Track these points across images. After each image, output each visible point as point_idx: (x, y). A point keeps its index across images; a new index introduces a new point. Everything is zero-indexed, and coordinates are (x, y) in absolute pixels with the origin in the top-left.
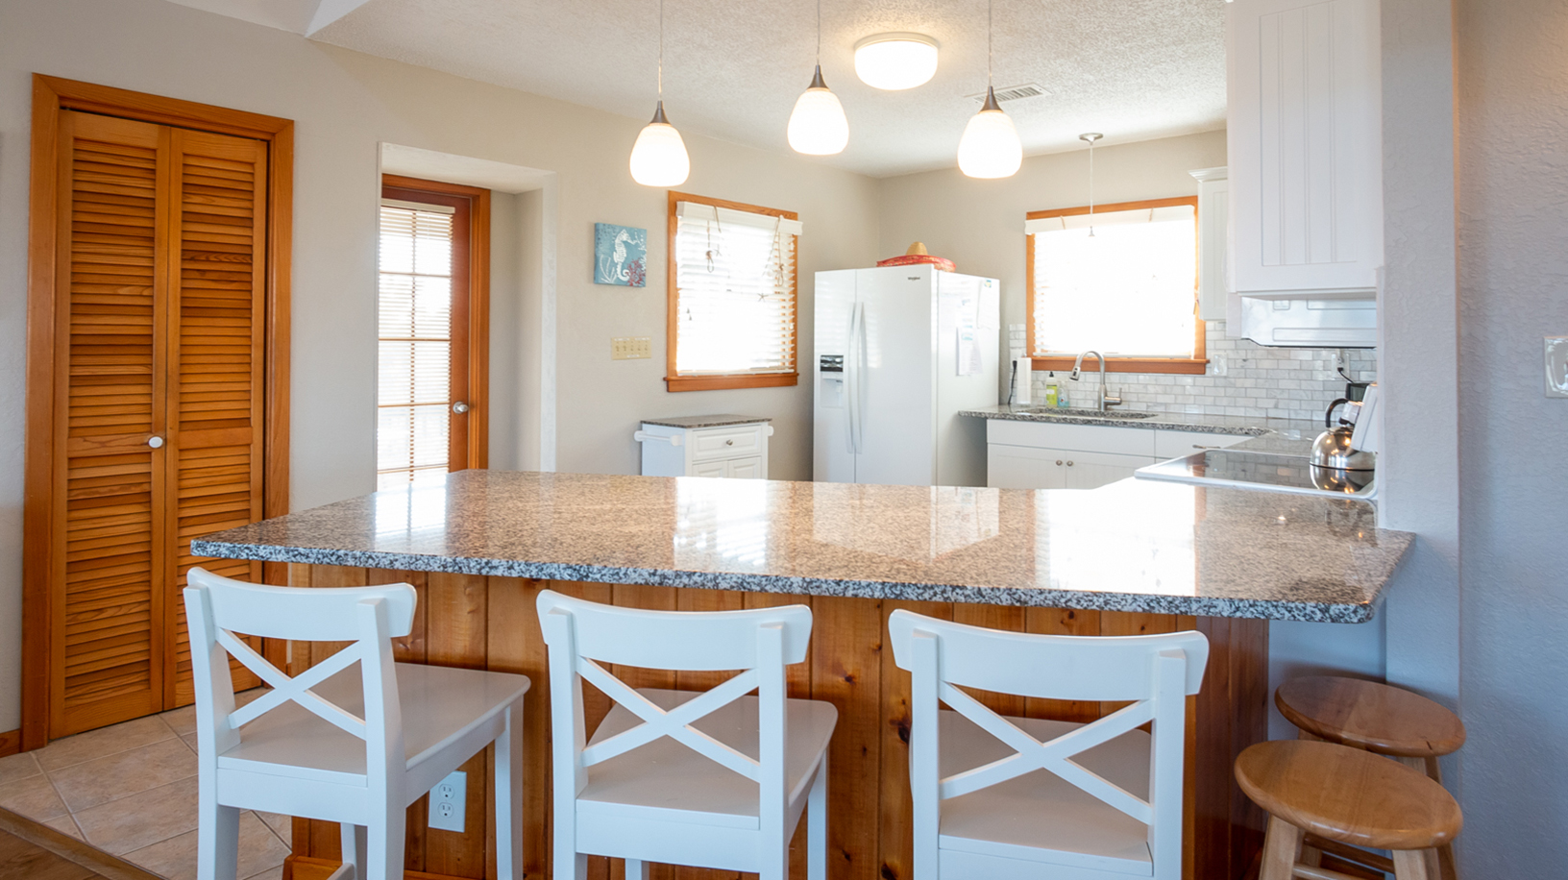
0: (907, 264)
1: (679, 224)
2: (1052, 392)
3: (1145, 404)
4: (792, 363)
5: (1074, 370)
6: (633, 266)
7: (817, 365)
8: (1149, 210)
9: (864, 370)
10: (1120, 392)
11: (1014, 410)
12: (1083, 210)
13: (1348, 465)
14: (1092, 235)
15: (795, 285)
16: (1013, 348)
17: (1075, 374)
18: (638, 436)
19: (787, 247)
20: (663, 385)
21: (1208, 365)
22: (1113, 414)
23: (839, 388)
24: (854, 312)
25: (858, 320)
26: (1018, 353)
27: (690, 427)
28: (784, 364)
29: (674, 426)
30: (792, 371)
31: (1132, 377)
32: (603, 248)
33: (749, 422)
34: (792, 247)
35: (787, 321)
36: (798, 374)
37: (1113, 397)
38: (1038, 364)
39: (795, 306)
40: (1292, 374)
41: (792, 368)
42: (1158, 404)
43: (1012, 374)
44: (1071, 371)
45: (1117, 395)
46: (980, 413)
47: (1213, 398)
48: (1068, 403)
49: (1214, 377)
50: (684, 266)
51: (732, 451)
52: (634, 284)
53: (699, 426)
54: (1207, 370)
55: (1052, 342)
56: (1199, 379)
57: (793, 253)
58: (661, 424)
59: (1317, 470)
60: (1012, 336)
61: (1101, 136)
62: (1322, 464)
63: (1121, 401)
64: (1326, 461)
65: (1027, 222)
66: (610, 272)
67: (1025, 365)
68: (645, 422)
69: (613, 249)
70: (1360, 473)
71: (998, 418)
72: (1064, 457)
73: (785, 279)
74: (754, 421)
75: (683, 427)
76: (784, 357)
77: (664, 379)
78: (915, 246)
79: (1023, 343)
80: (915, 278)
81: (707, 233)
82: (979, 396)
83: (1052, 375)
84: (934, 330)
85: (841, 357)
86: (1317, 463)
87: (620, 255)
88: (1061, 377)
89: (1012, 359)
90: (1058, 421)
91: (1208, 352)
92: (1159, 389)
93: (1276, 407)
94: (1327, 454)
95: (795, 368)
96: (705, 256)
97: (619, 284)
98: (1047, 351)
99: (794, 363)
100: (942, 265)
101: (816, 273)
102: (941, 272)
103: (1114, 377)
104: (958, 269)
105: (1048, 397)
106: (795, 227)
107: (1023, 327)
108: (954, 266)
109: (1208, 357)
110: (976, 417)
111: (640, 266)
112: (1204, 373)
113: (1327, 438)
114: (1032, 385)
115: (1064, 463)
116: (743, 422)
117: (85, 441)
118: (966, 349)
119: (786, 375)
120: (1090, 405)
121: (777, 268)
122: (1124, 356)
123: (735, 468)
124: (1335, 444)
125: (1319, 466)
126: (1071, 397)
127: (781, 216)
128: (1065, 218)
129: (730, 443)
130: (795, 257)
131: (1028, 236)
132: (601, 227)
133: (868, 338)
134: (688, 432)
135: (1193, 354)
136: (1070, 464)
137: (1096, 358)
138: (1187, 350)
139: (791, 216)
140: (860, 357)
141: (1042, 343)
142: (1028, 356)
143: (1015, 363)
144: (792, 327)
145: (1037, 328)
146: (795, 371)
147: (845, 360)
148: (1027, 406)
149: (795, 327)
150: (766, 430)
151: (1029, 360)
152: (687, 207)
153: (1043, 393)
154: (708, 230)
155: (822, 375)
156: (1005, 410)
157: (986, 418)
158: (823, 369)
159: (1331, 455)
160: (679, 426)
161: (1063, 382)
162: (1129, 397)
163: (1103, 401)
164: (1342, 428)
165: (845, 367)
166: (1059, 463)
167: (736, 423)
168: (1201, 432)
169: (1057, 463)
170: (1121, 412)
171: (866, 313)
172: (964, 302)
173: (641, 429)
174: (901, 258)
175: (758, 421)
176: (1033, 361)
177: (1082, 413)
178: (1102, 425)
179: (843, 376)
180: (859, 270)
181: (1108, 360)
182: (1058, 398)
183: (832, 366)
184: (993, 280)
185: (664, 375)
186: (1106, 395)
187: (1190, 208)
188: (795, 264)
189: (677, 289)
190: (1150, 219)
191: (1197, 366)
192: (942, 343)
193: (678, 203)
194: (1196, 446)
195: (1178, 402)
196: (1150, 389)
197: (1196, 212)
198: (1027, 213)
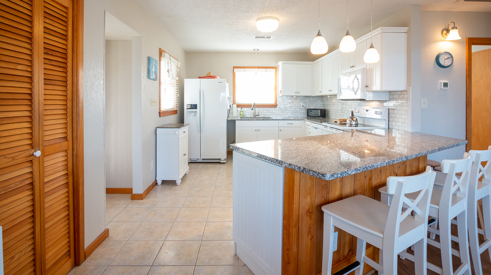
0: (212, 78)
1: (162, 60)
3: (263, 115)
4: (176, 107)
6: (155, 73)
7: (185, 108)
8: (266, 69)
10: (258, 112)
12: (254, 67)
14: (256, 74)
20: (159, 114)
22: (257, 118)
23: (193, 114)
24: (200, 92)
25: (202, 94)
26: (231, 103)
27: (180, 127)
30: (177, 109)
31: (260, 109)
32: (150, 66)
38: (238, 106)
40: (294, 107)
42: (266, 115)
44: (246, 107)
47: (278, 113)
49: (279, 108)
51: (184, 135)
52: (155, 80)
54: (277, 107)
55: (240, 100)
56: (275, 109)
60: (229, 99)
61: (258, 50)
63: (258, 115)
65: (234, 69)
66: (152, 75)
68: (157, 127)
69: (152, 67)
72: (257, 129)
77: (159, 112)
78: (209, 73)
79: (232, 101)
80: (221, 82)
81: (168, 64)
83: (242, 109)
85: (196, 105)
87: (154, 69)
88: (244, 109)
91: (277, 103)
92: (267, 111)
93: (291, 114)
96: (167, 72)
98: (237, 103)
99: (180, 107)
105: (242, 114)
106: (179, 64)
107: (232, 96)
109: (277, 104)
111: (157, 73)
113: (350, 119)
114: (237, 112)
117: (5, 158)
119: (176, 111)
122: (259, 104)
125: (349, 124)
126: (247, 114)
127: (177, 60)
128: (245, 69)
129: (184, 132)
131: (234, 72)
132: (150, 58)
134: (180, 129)
136: (259, 130)
138: (273, 102)
141: (237, 101)
143: (230, 106)
145: (236, 97)
147: (198, 106)
148: (235, 117)
152: (166, 54)
155: (187, 110)
157: (236, 120)
158: (187, 108)
161: (244, 111)
162: (261, 114)
163: (254, 115)
165: (198, 108)
166: (256, 130)
168: (289, 120)
170: (259, 117)
171: (204, 92)
176: (236, 105)
179: (197, 110)
180: (201, 79)
186: (255, 113)
187: (274, 69)
189: (161, 82)
191: (275, 106)
193: (162, 53)
194: (288, 124)
195: (271, 114)
196: (265, 111)
197: (276, 71)
198: (233, 67)
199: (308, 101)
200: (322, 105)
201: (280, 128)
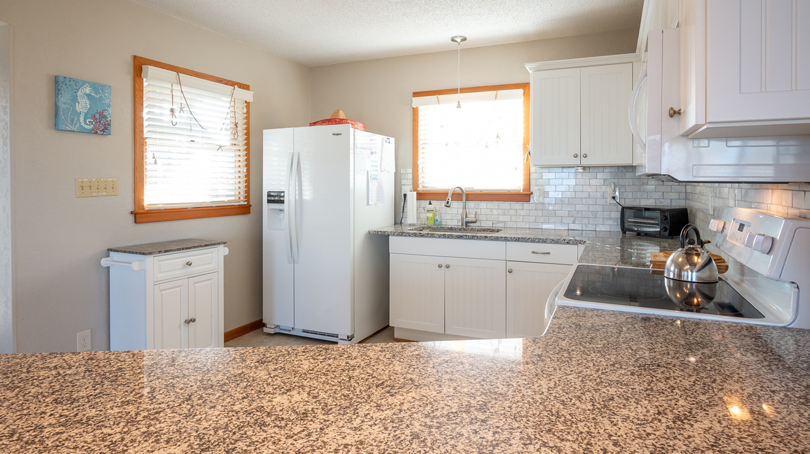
0: (331, 124)
1: (145, 84)
2: (430, 215)
3: (491, 222)
4: (246, 197)
5: (447, 200)
6: (97, 116)
7: (265, 198)
8: (495, 92)
9: (300, 202)
10: (476, 214)
11: (407, 229)
12: (454, 91)
13: (697, 278)
14: (459, 108)
15: (248, 139)
16: (403, 185)
17: (448, 203)
18: (104, 262)
19: (241, 110)
20: (132, 218)
21: (531, 196)
22: (471, 229)
23: (281, 216)
24: (292, 159)
25: (296, 165)
26: (407, 189)
27: (150, 253)
28: (239, 198)
29: (136, 253)
30: (246, 203)
31: (483, 205)
32: (64, 99)
33: (206, 245)
34: (245, 110)
35: (242, 167)
36: (251, 206)
37: (471, 217)
38: (421, 196)
39: (248, 155)
40: (584, 201)
41: (245, 201)
42: (499, 222)
43: (403, 203)
44: (445, 200)
45: (474, 216)
46: (384, 232)
47: (535, 217)
48: (441, 222)
49: (536, 204)
50: (148, 119)
51: (190, 270)
52: (99, 132)
53: (160, 252)
54: (531, 199)
55: (431, 180)
56: (526, 205)
57: (246, 115)
58: (125, 252)
59: (672, 282)
60: (402, 176)
61: (464, 39)
62: (676, 278)
63: (476, 220)
64: (680, 275)
65: (413, 98)
66: (72, 120)
67: (412, 197)
68: (111, 250)
69: (75, 99)
70: (707, 285)
71: (397, 235)
72: (444, 262)
73: (240, 134)
74: (211, 245)
75: (143, 254)
76: (239, 193)
77: (132, 213)
78: (337, 112)
79: (410, 182)
80: (338, 134)
81: (170, 93)
82: (381, 220)
83: (430, 204)
84: (352, 173)
85: (284, 192)
86: (671, 276)
87: (83, 105)
88: (437, 205)
89: (403, 193)
90: (440, 236)
91: (531, 187)
92: (500, 212)
94: (680, 268)
95: (248, 201)
96: (169, 113)
97: (82, 131)
98: (426, 187)
99: (247, 197)
100: (356, 126)
101: (264, 130)
102: (356, 130)
103: (471, 204)
104: (366, 129)
105: (428, 218)
106: (248, 96)
107: (410, 171)
108: (364, 127)
109: (531, 190)
110: (381, 234)
111: (105, 117)
112: (529, 201)
114: (417, 210)
115: (444, 266)
116: (201, 246)
118: (373, 186)
119: (241, 207)
120: (455, 223)
121: (233, 126)
122: (478, 190)
123: (194, 283)
124: (686, 262)
126: (443, 218)
127: (236, 86)
128: (440, 96)
129: (189, 264)
130: (248, 118)
131: (413, 108)
132: (61, 79)
133: (303, 179)
134: (149, 259)
135: (522, 188)
136: (448, 267)
137: (461, 192)
138: (516, 184)
139: (246, 87)
140: (297, 192)
141: (423, 182)
142: (414, 191)
143: (405, 196)
144: (245, 171)
145: (420, 171)
146: (249, 203)
147: (286, 195)
148: (414, 225)
149: (248, 170)
150: (223, 251)
151: (415, 193)
152: (151, 70)
153: (424, 216)
154: (172, 91)
155: (268, 205)
156: (399, 229)
157: (389, 235)
158: (269, 201)
159: (684, 271)
160: (140, 253)
161: (438, 208)
162: (483, 218)
163: (465, 220)
164: (690, 248)
165: (286, 199)
166: (440, 266)
167: (195, 247)
168: (537, 242)
169: (439, 266)
170: (477, 228)
171: (301, 161)
172: (372, 153)
173: (108, 256)
174: (327, 120)
175: (215, 244)
176: (417, 193)
177: (451, 229)
178: (470, 239)
179: (285, 206)
180: (296, 129)
181: (468, 193)
182: (434, 219)
183: (276, 199)
184: (391, 138)
185: (132, 209)
186: (466, 217)
187: (521, 91)
188: (248, 123)
189: (143, 139)
190: (496, 98)
191: (524, 196)
192: (358, 181)
193: (143, 66)
194: (533, 252)
195: (513, 220)
196: (495, 212)
197: (526, 94)
198: (413, 93)
199: (630, 181)
200: (683, 196)
201: (510, 265)
